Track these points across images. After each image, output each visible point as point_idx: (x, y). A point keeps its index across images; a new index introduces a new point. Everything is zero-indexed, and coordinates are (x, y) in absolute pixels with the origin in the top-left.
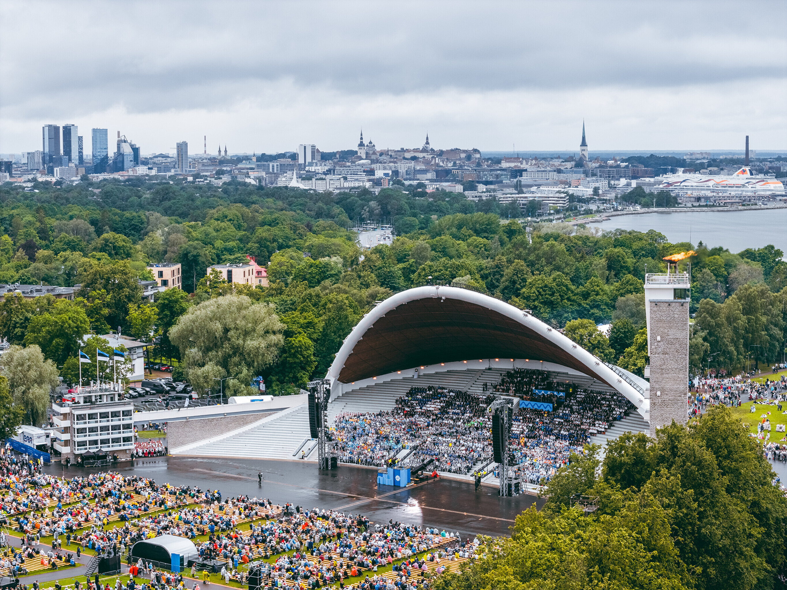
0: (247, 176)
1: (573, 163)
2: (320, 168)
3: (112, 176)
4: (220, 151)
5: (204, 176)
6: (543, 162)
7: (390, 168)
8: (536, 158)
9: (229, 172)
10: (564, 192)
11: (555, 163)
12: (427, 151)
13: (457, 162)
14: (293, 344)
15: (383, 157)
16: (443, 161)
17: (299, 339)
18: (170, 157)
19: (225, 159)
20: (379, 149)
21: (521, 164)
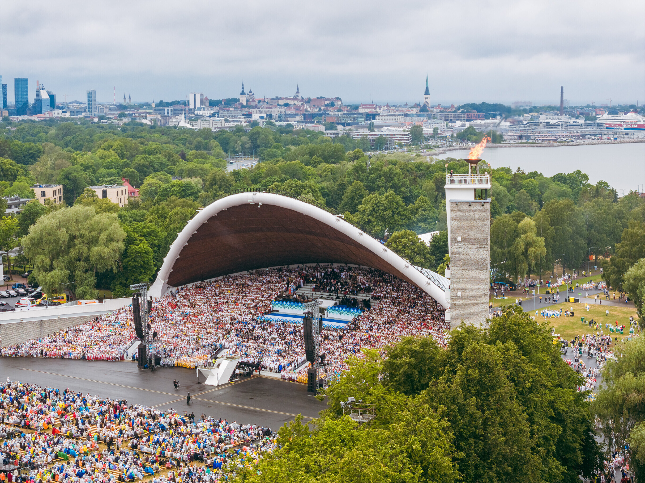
0: (145, 118)
1: (418, 109)
2: (207, 112)
3: (30, 118)
4: (125, 98)
5: (108, 118)
6: (394, 108)
7: (265, 112)
8: (387, 106)
9: (130, 115)
10: (408, 131)
11: (403, 109)
12: (298, 99)
13: (322, 108)
14: (134, 249)
15: (261, 103)
16: (310, 107)
17: (139, 246)
18: (82, 103)
19: (129, 105)
20: (257, 97)
21: (375, 109)
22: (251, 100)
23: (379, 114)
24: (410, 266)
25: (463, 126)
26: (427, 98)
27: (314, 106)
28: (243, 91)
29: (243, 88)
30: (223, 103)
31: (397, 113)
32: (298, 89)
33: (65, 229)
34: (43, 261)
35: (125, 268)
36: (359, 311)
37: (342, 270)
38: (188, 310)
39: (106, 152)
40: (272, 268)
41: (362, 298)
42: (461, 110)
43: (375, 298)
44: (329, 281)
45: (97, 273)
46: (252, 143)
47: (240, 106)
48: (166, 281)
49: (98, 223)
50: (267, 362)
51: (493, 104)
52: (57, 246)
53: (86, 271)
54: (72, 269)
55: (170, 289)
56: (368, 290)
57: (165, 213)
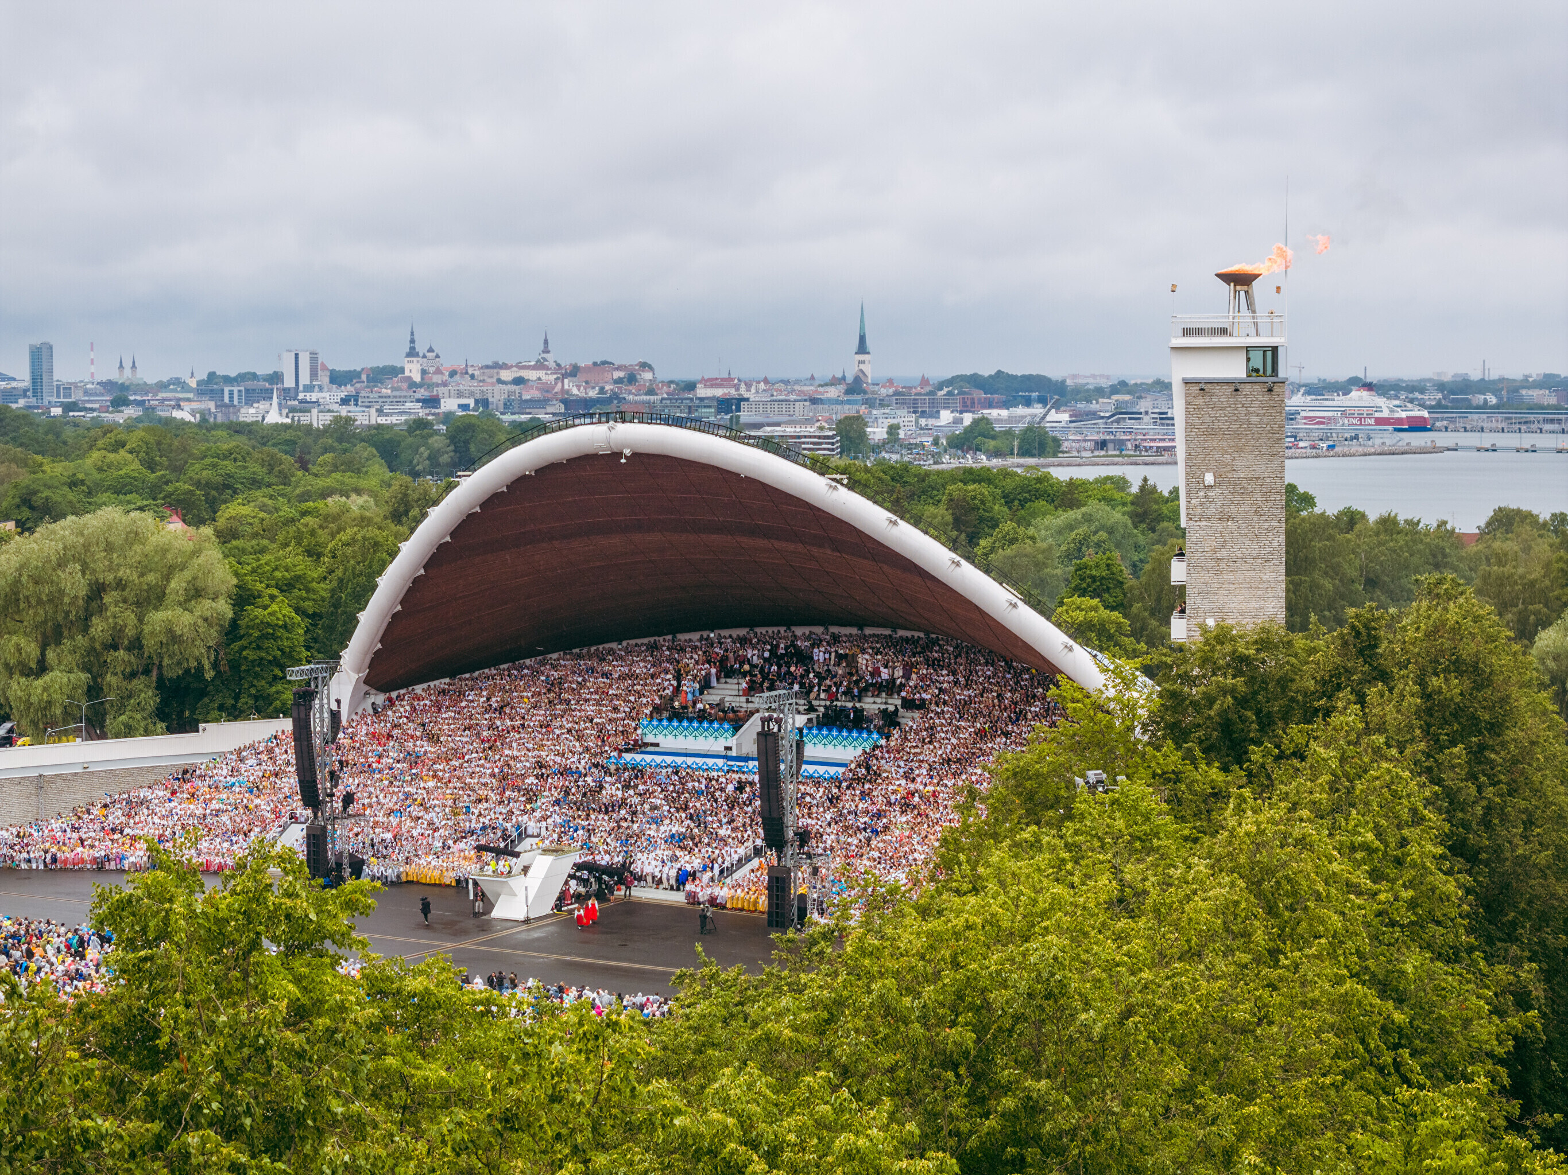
0: (178, 408)
1: (842, 388)
2: (329, 395)
4: (121, 366)
5: (85, 408)
6: (782, 386)
7: (472, 394)
8: (766, 381)
9: (140, 403)
10: (830, 429)
11: (806, 388)
12: (547, 368)
13: (607, 388)
14: (256, 617)
15: (457, 378)
16: (578, 387)
17: (270, 610)
18: (14, 379)
19: (132, 384)
20: (448, 363)
21: (737, 390)
22: (432, 370)
23: (747, 400)
24: (1020, 603)
25: (958, 421)
26: (863, 362)
27: (587, 382)
28: (412, 349)
29: (412, 341)
30: (364, 377)
31: (793, 397)
32: (546, 342)
33: (78, 567)
34: (19, 650)
35: (234, 665)
36: (875, 736)
37: (817, 643)
38: (424, 747)
39: (112, 457)
40: (633, 642)
41: (876, 706)
42: (945, 390)
43: (909, 704)
44: (784, 670)
45: (161, 679)
46: (455, 451)
47: (405, 385)
48: (363, 675)
49: (164, 551)
50: (646, 863)
51: (1023, 376)
52: (56, 612)
53: (133, 675)
54: (95, 670)
55: (372, 699)
56: (890, 687)
57: (317, 544)
